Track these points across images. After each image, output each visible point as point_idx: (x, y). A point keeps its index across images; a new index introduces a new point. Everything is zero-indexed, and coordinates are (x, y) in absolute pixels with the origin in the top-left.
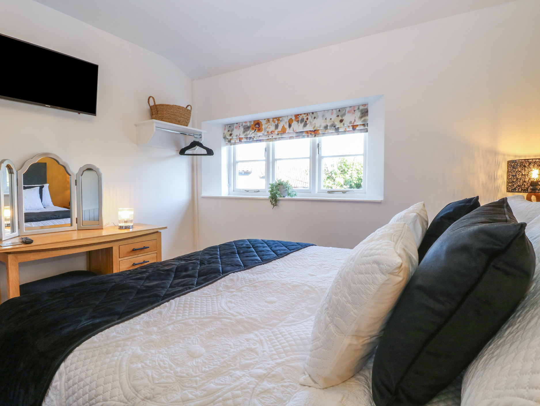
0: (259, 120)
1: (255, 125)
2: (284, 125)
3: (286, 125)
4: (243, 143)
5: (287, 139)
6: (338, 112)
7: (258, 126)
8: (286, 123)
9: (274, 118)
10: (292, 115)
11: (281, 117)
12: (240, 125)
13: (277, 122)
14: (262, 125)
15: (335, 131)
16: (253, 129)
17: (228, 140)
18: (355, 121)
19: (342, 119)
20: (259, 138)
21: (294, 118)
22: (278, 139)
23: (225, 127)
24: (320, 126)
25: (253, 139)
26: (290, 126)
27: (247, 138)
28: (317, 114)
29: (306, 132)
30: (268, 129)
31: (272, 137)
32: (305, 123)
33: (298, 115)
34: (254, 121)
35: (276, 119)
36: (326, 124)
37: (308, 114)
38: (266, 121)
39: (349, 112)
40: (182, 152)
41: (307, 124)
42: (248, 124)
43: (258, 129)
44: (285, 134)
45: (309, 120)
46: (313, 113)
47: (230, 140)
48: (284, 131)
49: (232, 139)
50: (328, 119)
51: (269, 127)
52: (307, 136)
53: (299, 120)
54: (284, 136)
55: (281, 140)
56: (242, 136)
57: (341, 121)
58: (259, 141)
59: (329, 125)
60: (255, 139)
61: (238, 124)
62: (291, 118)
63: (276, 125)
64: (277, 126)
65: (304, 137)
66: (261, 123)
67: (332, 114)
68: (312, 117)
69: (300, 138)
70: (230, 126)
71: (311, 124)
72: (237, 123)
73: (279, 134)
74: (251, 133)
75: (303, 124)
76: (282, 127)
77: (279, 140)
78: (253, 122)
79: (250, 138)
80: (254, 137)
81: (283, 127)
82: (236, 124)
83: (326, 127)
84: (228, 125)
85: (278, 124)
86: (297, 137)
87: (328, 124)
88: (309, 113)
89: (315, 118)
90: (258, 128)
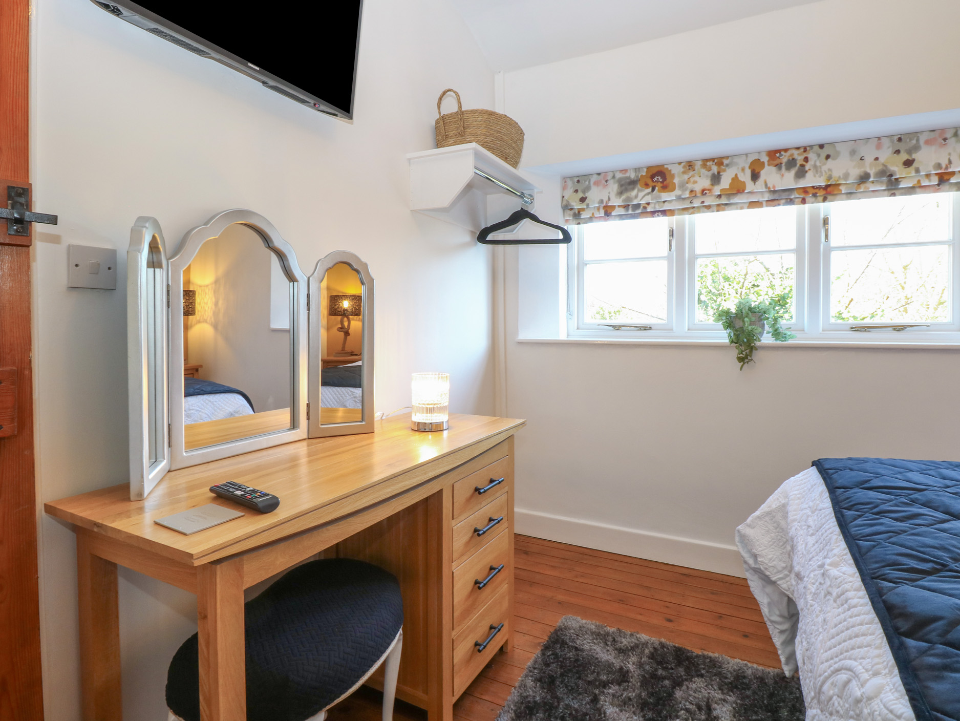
0: (663, 165)
1: (652, 177)
2: (738, 176)
3: (742, 174)
4: (614, 220)
5: (742, 208)
6: (896, 142)
7: (661, 180)
8: (743, 170)
9: (705, 161)
10: (759, 153)
11: (727, 157)
12: (609, 178)
13: (715, 169)
14: (673, 176)
15: (887, 186)
16: (647, 185)
17: (572, 212)
18: (950, 162)
19: (910, 159)
20: (662, 207)
21: (765, 159)
22: (715, 208)
23: (565, 182)
24: (846, 176)
25: (645, 208)
26: (755, 177)
27: (626, 207)
28: (835, 147)
29: (801, 191)
30: (690, 186)
31: (703, 202)
32: (799, 169)
33: (779, 151)
34: (649, 168)
35: (714, 161)
36: (863, 170)
37: (808, 148)
38: (684, 167)
39: (927, 142)
40: (482, 237)
41: (806, 172)
42: (633, 176)
43: (661, 185)
44: (740, 196)
45: (811, 163)
46: (821, 146)
47: (579, 212)
48: (737, 188)
49: (583, 209)
50: (869, 159)
51: (692, 180)
52: (800, 200)
53: (781, 163)
54: (735, 200)
55: (724, 210)
56: (616, 201)
57: (908, 163)
58: (660, 214)
59: (872, 172)
60: (649, 210)
61: (602, 175)
62: (757, 158)
63: (713, 175)
64: (716, 179)
65: (791, 202)
66: (670, 171)
67: (879, 147)
68: (819, 155)
69: (779, 205)
70: (578, 181)
71: (817, 171)
72: (599, 174)
73: (723, 197)
74: (641, 196)
75: (793, 172)
76: (733, 179)
77: (718, 211)
78: (645, 170)
79: (637, 206)
80: (648, 204)
81: (735, 179)
82: (595, 176)
83: (864, 178)
84: (572, 178)
85: (719, 173)
86: (770, 203)
87: (868, 171)
88: (811, 147)
89: (828, 157)
90: (662, 182)
